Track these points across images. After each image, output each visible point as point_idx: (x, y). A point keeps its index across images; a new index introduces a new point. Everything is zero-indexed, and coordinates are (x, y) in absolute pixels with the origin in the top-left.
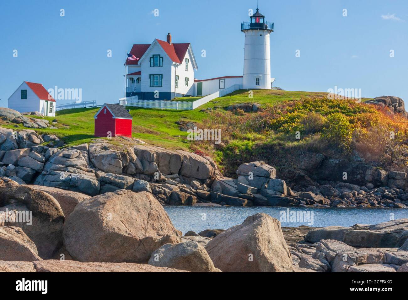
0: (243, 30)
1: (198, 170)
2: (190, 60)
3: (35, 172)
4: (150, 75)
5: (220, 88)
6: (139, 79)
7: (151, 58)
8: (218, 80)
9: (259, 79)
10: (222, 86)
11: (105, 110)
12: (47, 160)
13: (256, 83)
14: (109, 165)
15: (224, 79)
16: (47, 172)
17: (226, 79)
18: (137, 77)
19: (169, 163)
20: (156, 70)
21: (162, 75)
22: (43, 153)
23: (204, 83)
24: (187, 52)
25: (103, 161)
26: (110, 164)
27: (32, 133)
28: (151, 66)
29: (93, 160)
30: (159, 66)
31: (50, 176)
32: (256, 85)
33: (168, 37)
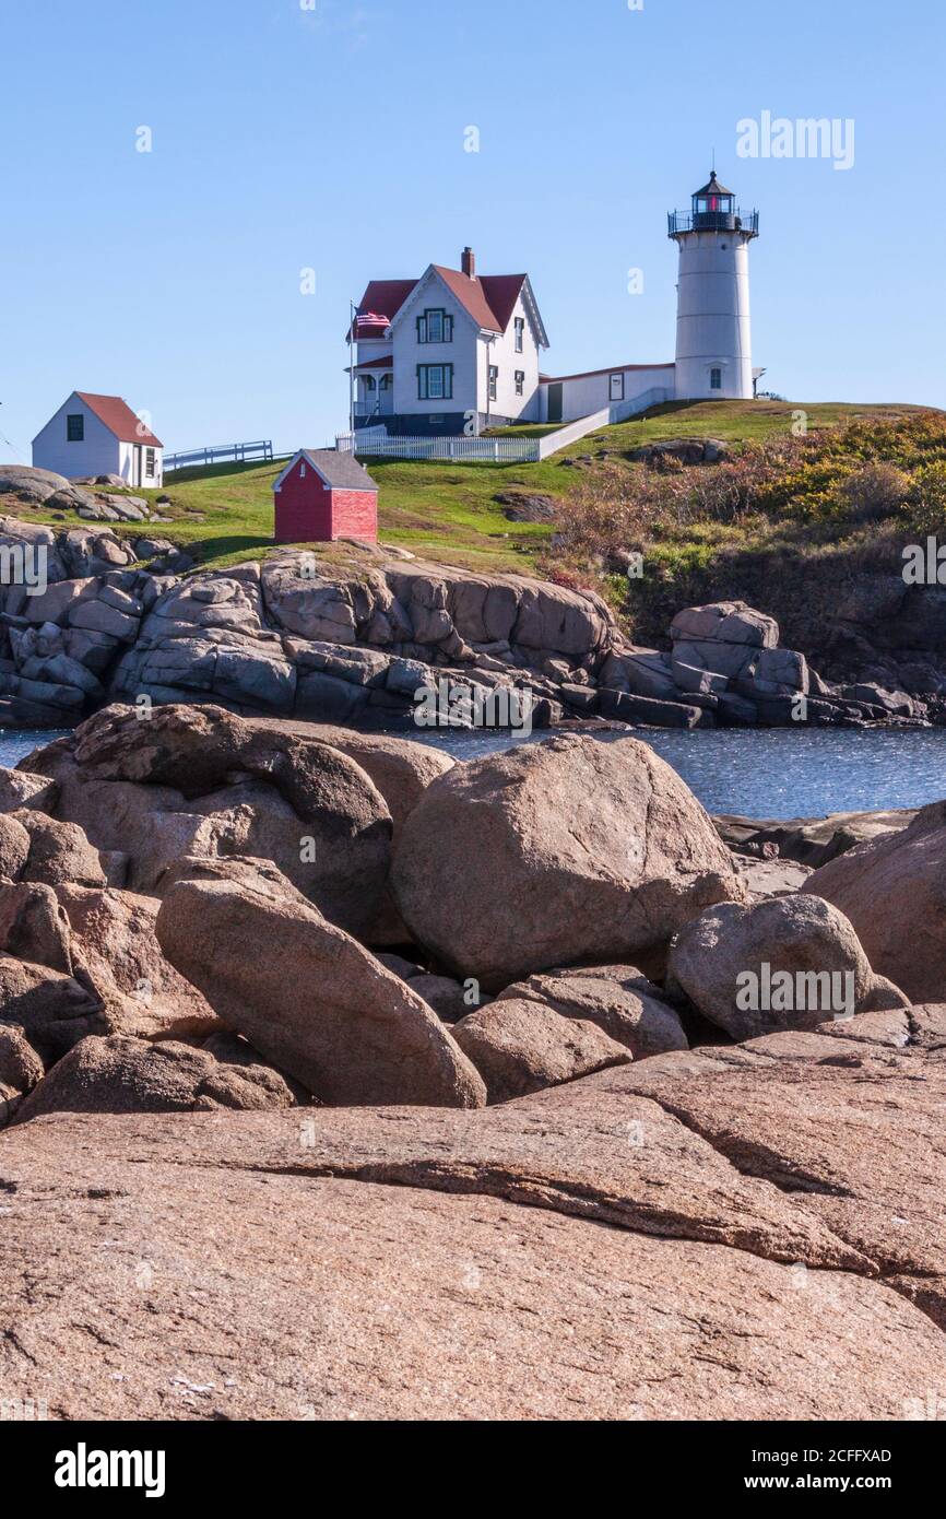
0: (674, 235)
1: (562, 628)
2: (526, 322)
3: (115, 643)
4: (419, 366)
5: (610, 400)
6: (387, 379)
7: (419, 318)
8: (606, 376)
9: (719, 371)
10: (617, 393)
11: (303, 467)
12: (149, 609)
13: (713, 382)
14: (318, 621)
15: (623, 374)
16: (149, 641)
17: (628, 374)
18: (383, 374)
19: (483, 610)
20: (434, 353)
21: (451, 365)
22: (137, 591)
23: (565, 385)
24: (519, 300)
25: (301, 610)
26: (321, 618)
27: (103, 536)
28: (419, 342)
29: (274, 606)
30: (443, 341)
31: (159, 653)
32: (713, 387)
33: (467, 258)
